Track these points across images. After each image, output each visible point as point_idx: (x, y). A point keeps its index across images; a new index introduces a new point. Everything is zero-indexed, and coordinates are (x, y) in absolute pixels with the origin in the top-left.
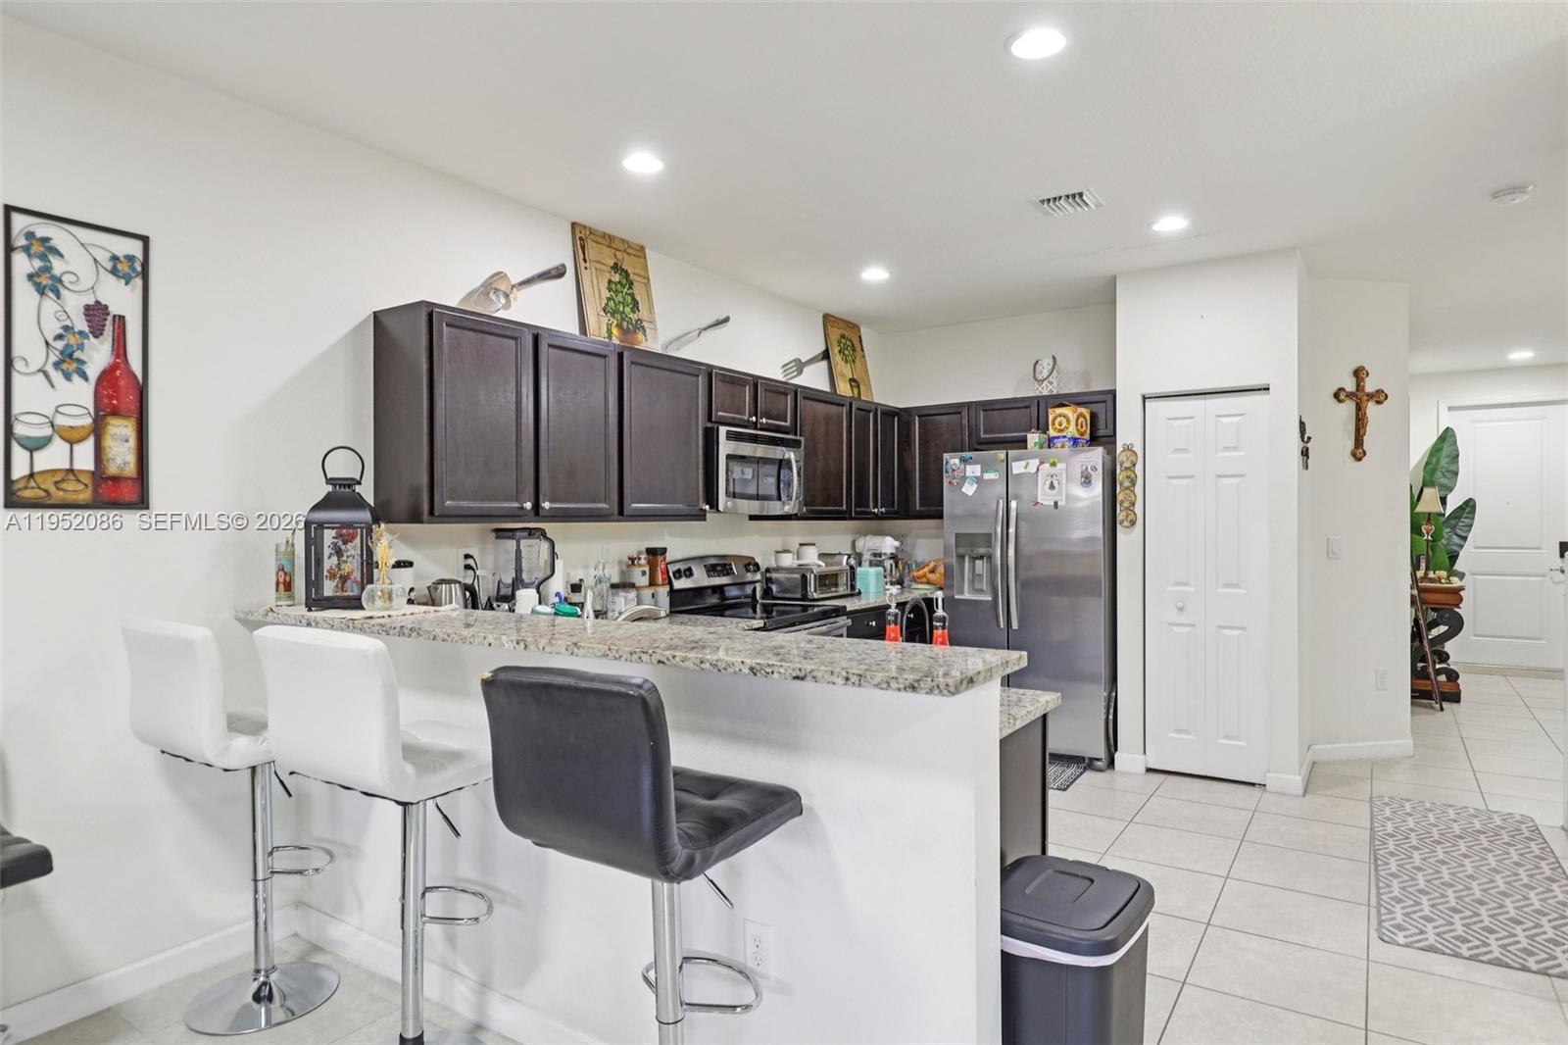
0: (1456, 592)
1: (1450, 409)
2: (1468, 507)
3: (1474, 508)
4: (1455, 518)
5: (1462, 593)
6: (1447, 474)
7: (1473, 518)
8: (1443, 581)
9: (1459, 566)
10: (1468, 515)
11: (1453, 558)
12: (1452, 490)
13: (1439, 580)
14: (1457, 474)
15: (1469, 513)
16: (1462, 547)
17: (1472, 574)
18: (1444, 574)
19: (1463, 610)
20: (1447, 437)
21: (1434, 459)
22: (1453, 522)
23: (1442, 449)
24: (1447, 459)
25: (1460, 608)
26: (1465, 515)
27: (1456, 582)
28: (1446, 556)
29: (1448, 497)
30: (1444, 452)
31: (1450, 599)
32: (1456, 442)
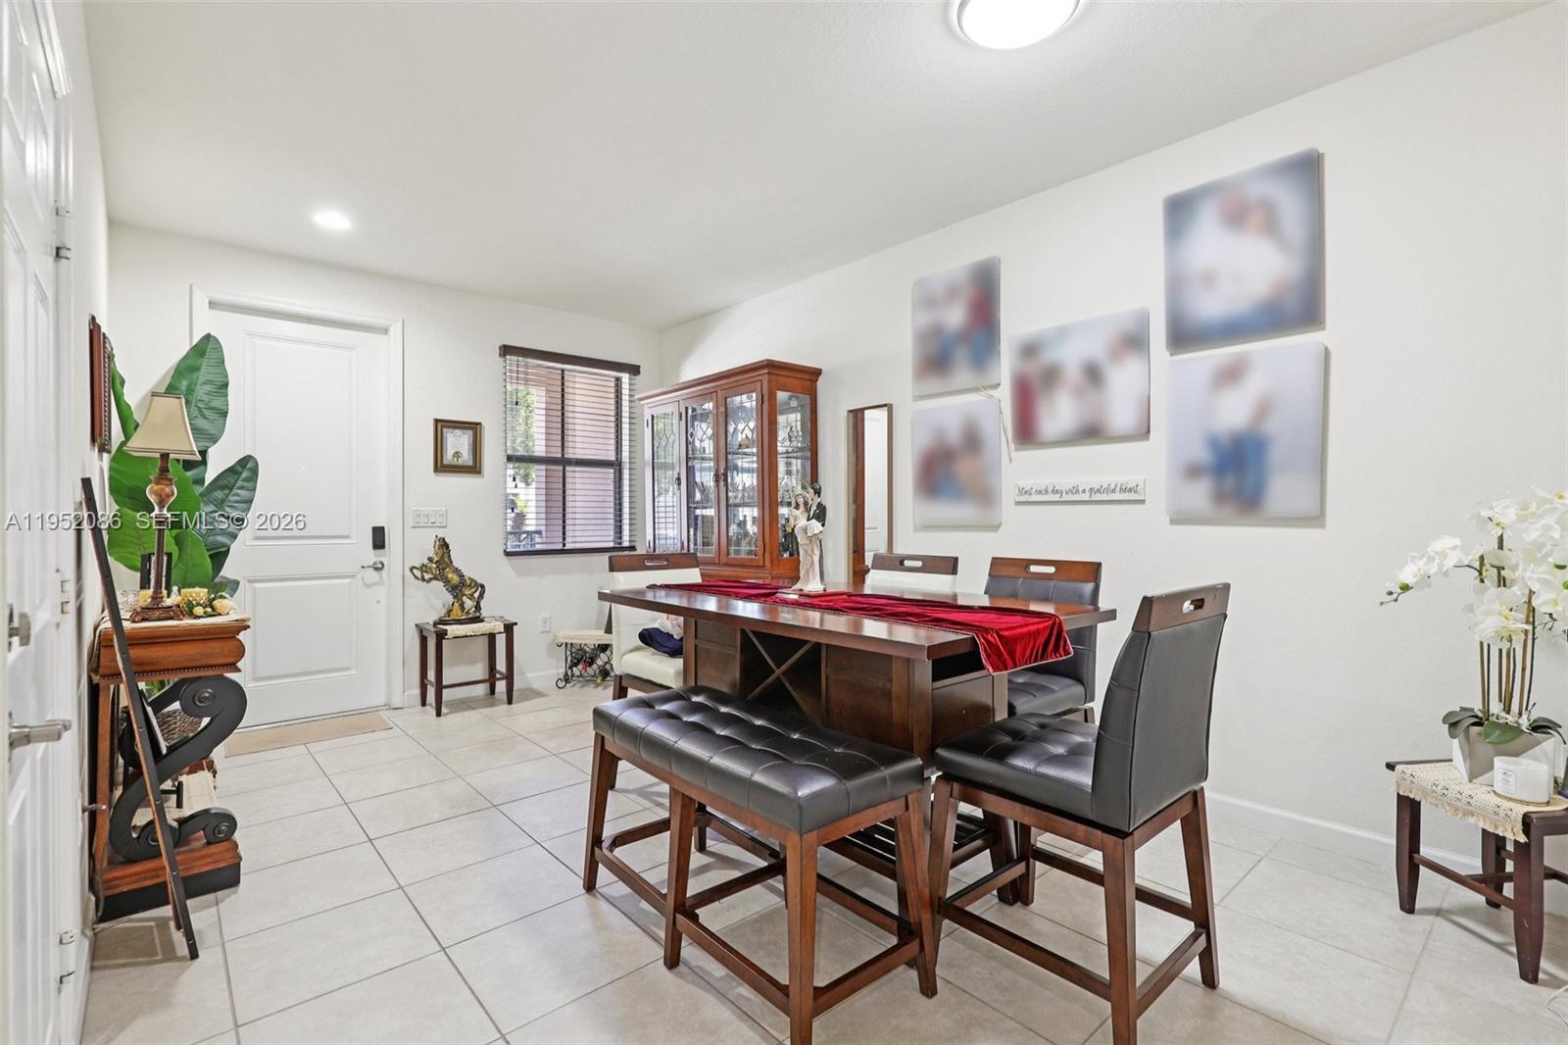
0: (229, 636)
1: (213, 305)
2: (245, 470)
3: (255, 472)
4: (222, 488)
5: (241, 636)
6: (205, 411)
7: (254, 489)
8: (199, 611)
9: (228, 571)
10: (245, 484)
11: (219, 557)
12: (215, 442)
13: (188, 610)
14: (225, 414)
15: (246, 480)
16: (234, 537)
17: (251, 581)
18: (200, 593)
19: (243, 676)
20: (206, 349)
21: (184, 384)
22: (219, 494)
23: (198, 369)
24: (208, 388)
25: (239, 670)
26: (239, 483)
27: (231, 609)
28: (207, 554)
29: (210, 450)
30: (203, 375)
31: (218, 650)
32: (223, 362)
